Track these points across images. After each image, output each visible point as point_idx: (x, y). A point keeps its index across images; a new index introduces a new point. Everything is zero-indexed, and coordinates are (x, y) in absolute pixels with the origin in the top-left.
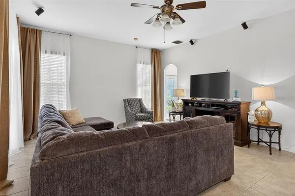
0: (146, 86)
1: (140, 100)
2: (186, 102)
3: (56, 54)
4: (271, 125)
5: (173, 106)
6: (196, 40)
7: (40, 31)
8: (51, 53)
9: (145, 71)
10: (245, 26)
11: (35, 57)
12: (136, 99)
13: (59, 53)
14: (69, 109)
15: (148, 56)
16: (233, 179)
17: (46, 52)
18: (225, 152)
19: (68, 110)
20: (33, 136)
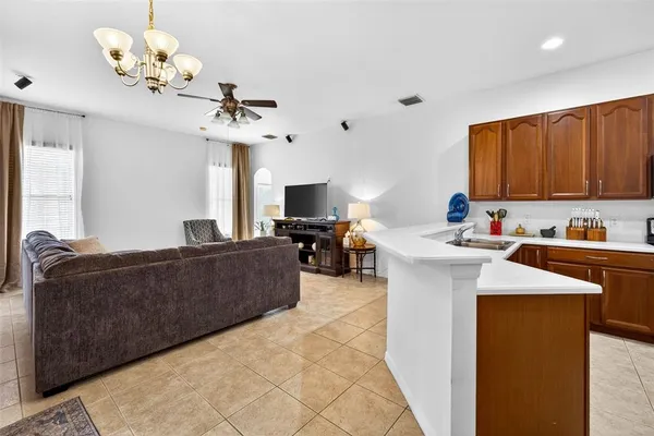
0: (223, 200)
1: (213, 223)
2: (279, 224)
3: (55, 146)
4: (367, 247)
5: (263, 229)
6: (295, 136)
7: (22, 108)
8: (45, 145)
9: (221, 179)
10: (345, 125)
11: (10, 150)
12: (207, 221)
13: (61, 145)
14: (81, 237)
15: (228, 154)
16: (299, 306)
17: (33, 143)
18: (287, 275)
19: (79, 238)
20: (7, 286)
